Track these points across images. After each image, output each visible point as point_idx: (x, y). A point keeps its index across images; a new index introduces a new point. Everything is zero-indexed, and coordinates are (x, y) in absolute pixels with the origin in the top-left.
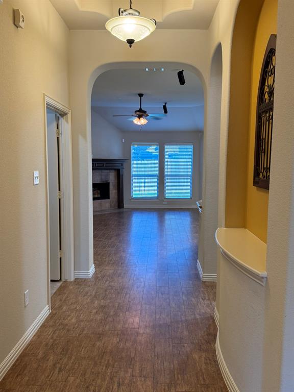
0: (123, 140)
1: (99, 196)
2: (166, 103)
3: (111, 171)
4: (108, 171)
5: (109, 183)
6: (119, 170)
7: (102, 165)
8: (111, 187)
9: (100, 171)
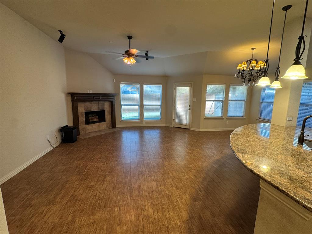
0: (115, 80)
1: (98, 120)
2: (147, 52)
3: (107, 102)
4: (104, 102)
5: (105, 110)
6: (112, 101)
7: (99, 98)
8: (106, 113)
9: (97, 102)
